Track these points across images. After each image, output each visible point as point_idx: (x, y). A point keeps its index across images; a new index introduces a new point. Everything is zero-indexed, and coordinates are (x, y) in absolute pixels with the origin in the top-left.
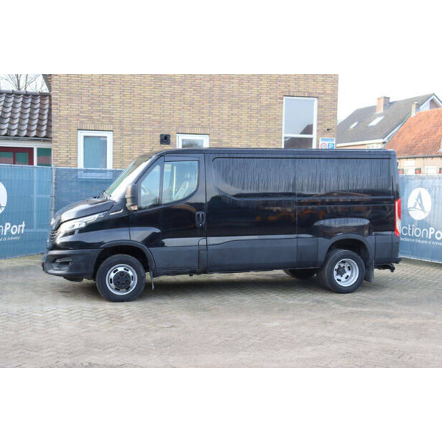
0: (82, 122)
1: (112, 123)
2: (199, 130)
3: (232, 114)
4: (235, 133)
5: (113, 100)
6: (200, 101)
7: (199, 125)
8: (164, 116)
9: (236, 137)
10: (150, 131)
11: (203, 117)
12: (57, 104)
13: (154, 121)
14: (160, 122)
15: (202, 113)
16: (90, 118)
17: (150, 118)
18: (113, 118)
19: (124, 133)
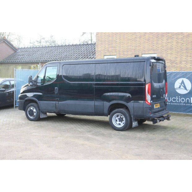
0: (105, 53)
1: (116, 52)
2: (152, 52)
3: (168, 42)
4: (170, 52)
5: (116, 42)
6: (152, 38)
7: (152, 49)
8: (136, 47)
9: (170, 54)
10: (131, 54)
11: (154, 46)
12: (97, 46)
13: (132, 49)
14: (135, 50)
15: (153, 43)
16: (108, 50)
17: (130, 48)
18: (116, 50)
19: (121, 56)
